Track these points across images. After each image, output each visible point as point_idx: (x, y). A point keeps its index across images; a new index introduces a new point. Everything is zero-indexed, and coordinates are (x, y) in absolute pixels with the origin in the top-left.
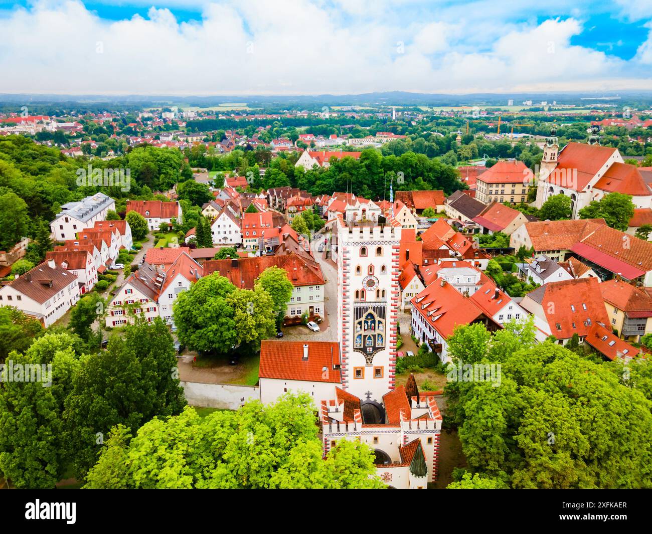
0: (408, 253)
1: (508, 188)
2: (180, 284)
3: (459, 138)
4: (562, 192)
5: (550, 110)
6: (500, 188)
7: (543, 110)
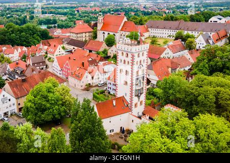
0: (83, 63)
1: (84, 35)
2: (4, 96)
3: (28, 17)
4: (109, 34)
5: (55, 4)
6: (81, 35)
7: (52, 4)
